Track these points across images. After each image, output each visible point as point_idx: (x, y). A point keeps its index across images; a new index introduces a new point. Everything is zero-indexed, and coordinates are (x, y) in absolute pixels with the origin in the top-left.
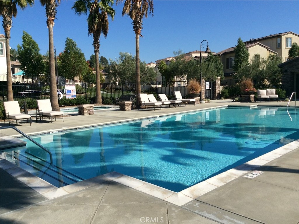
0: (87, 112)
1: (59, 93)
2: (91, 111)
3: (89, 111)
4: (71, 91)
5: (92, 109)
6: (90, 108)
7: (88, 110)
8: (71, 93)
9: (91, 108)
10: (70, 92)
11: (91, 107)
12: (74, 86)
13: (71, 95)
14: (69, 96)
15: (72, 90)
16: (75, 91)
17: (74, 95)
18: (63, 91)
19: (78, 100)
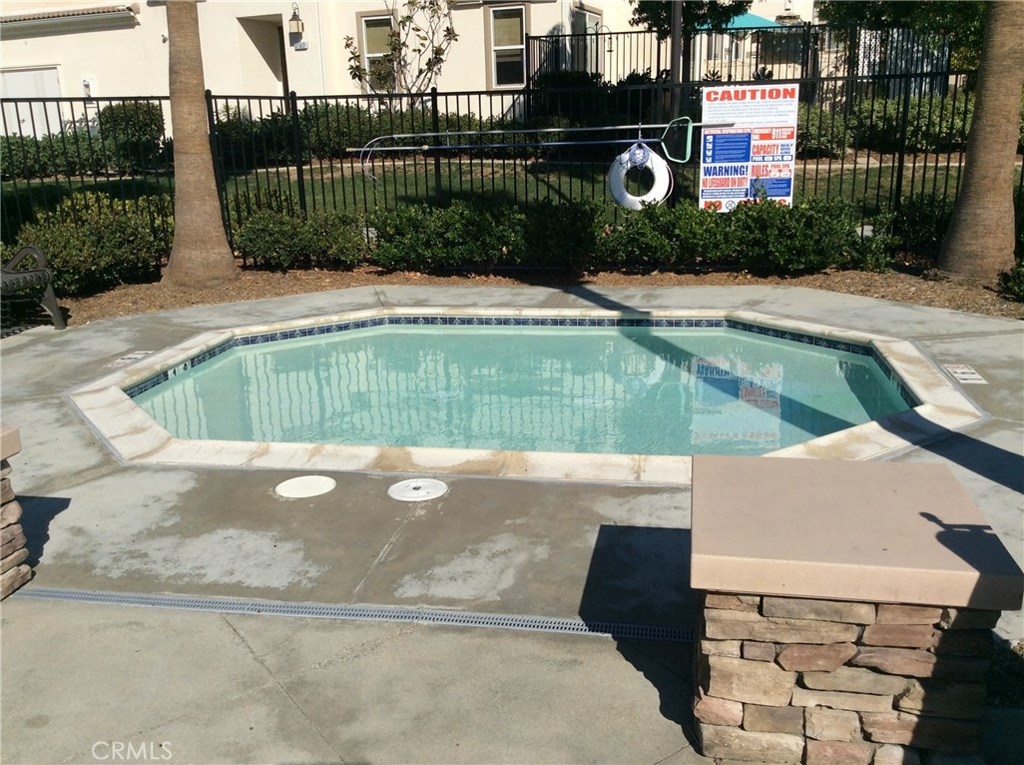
1: (639, 154)
4: (755, 141)
8: (747, 158)
10: (738, 147)
12: (788, 94)
13: (749, 176)
15: (764, 137)
16: (794, 141)
17: (775, 174)
18: (673, 145)
19: (763, 228)
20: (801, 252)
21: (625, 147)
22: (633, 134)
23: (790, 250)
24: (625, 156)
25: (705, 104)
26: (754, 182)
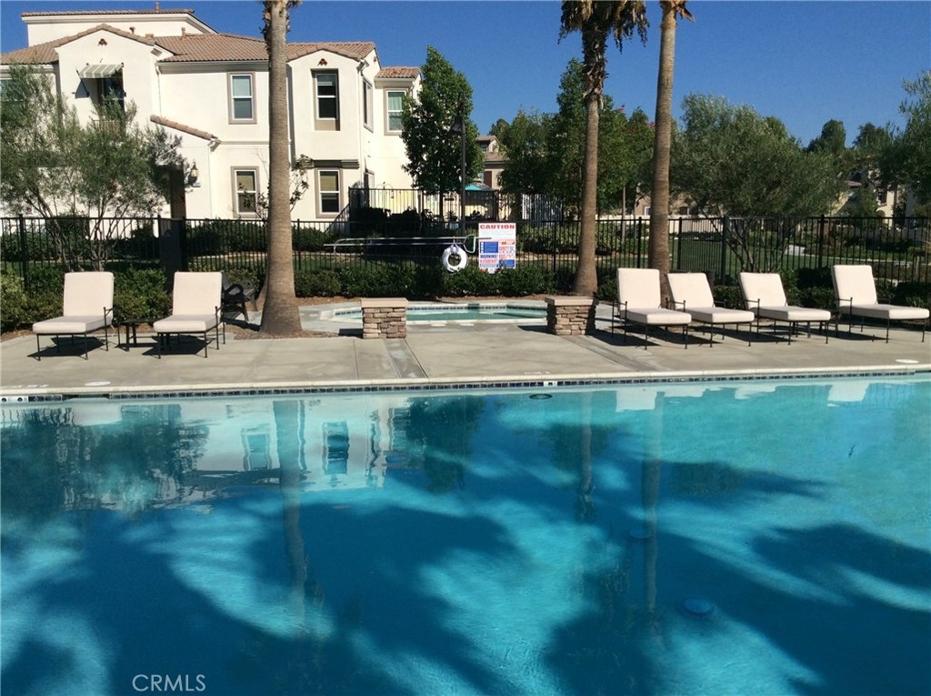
0: (376, 326)
1: (454, 248)
2: (392, 323)
3: (385, 325)
4: (500, 245)
5: (398, 319)
6: (389, 315)
7: (380, 320)
8: (497, 252)
9: (394, 314)
10: (493, 247)
11: (393, 308)
12: (512, 227)
13: (498, 259)
14: (489, 261)
15: (503, 243)
16: (515, 245)
17: (508, 258)
18: (468, 245)
19: (509, 278)
20: (524, 286)
21: (449, 246)
22: (452, 241)
23: (520, 286)
24: (448, 250)
25: (480, 230)
26: (500, 261)
